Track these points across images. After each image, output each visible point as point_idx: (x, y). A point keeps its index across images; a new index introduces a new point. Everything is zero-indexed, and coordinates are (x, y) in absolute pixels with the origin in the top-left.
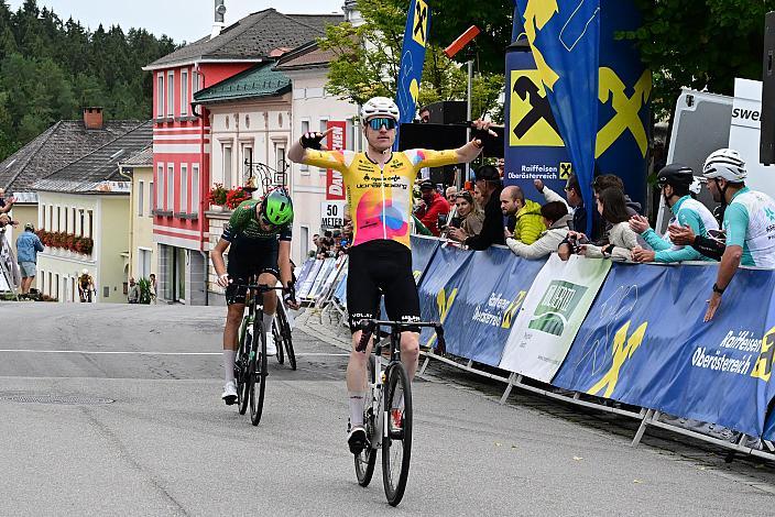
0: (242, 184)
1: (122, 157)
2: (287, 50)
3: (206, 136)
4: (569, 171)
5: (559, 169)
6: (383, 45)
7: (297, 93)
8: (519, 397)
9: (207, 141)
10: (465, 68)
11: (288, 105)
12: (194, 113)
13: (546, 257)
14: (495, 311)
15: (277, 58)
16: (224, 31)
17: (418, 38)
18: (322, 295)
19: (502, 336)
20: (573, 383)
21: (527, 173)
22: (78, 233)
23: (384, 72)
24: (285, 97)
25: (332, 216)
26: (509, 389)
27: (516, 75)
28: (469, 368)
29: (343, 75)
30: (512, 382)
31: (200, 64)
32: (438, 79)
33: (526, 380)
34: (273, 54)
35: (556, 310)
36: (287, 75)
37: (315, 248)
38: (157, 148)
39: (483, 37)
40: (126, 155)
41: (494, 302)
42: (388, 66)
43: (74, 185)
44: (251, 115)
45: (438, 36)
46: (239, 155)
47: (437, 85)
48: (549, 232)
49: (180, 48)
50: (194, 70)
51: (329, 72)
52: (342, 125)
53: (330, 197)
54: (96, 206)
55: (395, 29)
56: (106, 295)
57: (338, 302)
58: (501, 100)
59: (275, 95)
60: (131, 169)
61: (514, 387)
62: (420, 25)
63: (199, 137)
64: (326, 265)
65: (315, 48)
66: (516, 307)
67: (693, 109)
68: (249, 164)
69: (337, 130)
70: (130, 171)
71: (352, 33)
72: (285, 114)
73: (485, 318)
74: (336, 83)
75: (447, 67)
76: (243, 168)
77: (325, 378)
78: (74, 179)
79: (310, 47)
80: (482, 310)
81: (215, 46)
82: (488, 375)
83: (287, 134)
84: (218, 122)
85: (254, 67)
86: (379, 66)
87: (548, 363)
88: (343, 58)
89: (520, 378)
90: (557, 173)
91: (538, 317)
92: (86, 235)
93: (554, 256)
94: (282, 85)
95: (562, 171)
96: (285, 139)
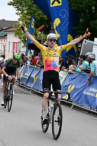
2: (7, 28)
7: (8, 36)
10: (41, 33)
11: (6, 38)
17: (32, 27)
24: (6, 37)
28: (39, 92)
29: (17, 33)
34: (4, 28)
36: (6, 33)
39: (45, 27)
45: (36, 27)
47: (36, 36)
51: (15, 32)
52: (17, 43)
55: (28, 24)
59: (4, 36)
62: (33, 24)
65: (12, 27)
67: (86, 43)
69: (16, 44)
71: (19, 25)
72: (5, 40)
74: (16, 35)
75: (38, 33)
85: (0, 31)
88: (17, 30)
96: (5, 45)
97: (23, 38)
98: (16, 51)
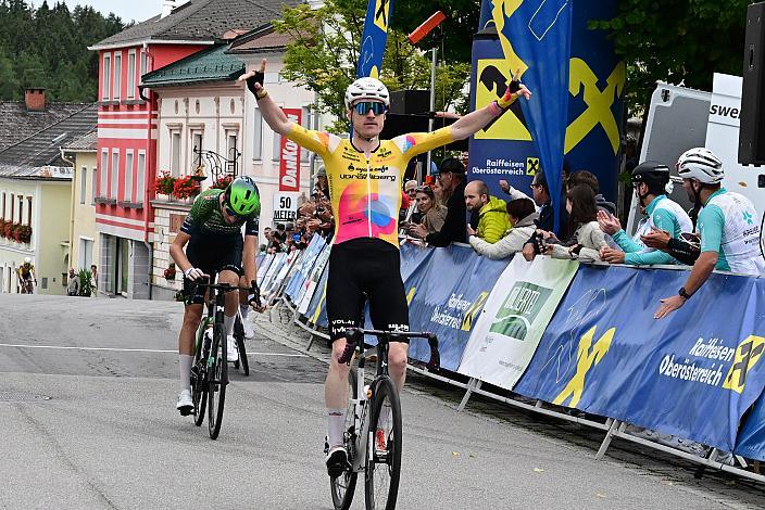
0: (191, 173)
1: (64, 141)
2: (242, 32)
3: (154, 121)
4: (537, 167)
5: (525, 165)
6: (343, 29)
8: (477, 404)
9: (155, 127)
10: (428, 56)
11: (241, 90)
12: (142, 97)
13: (510, 257)
14: (455, 313)
15: (230, 41)
16: (175, 11)
17: (379, 23)
18: (272, 292)
19: (462, 339)
20: (536, 391)
21: (492, 168)
22: (16, 221)
23: (344, 57)
25: (285, 209)
26: (468, 395)
27: (482, 64)
28: (426, 373)
29: (300, 60)
30: (471, 388)
31: (149, 45)
32: (400, 66)
33: (486, 386)
34: (226, 37)
35: (519, 313)
36: (241, 59)
37: (266, 242)
38: (102, 133)
39: (449, 22)
40: (69, 138)
41: (455, 303)
42: (348, 52)
43: (13, 170)
44: (201, 100)
45: (401, 21)
46: (188, 142)
47: (398, 73)
48: (515, 231)
49: (128, 27)
50: (142, 50)
51: (285, 56)
52: (297, 112)
53: (283, 188)
54: (36, 193)
55: (355, 12)
56: (45, 286)
57: (289, 299)
58: (466, 90)
59: (227, 79)
60: (74, 154)
61: (473, 394)
62: (382, 9)
63: (146, 121)
64: (277, 260)
65: (271, 31)
66: (477, 310)
67: (668, 104)
68: (198, 151)
70: (72, 156)
71: (310, 16)
72: (237, 100)
73: (444, 320)
74: (293, 68)
75: (410, 54)
76: (192, 156)
77: (274, 379)
78: (14, 163)
79: (267, 30)
80: (441, 312)
81: (164, 26)
82: (446, 380)
83: (239, 121)
84: (167, 106)
85: (208, 49)
86: (338, 51)
87: (510, 369)
88: (300, 43)
89: (479, 384)
90: (524, 169)
91: (501, 320)
92: (25, 222)
93: (519, 256)
94: (235, 70)
95: (529, 166)
96: (237, 126)
97: (332, 84)
98: (298, 156)
